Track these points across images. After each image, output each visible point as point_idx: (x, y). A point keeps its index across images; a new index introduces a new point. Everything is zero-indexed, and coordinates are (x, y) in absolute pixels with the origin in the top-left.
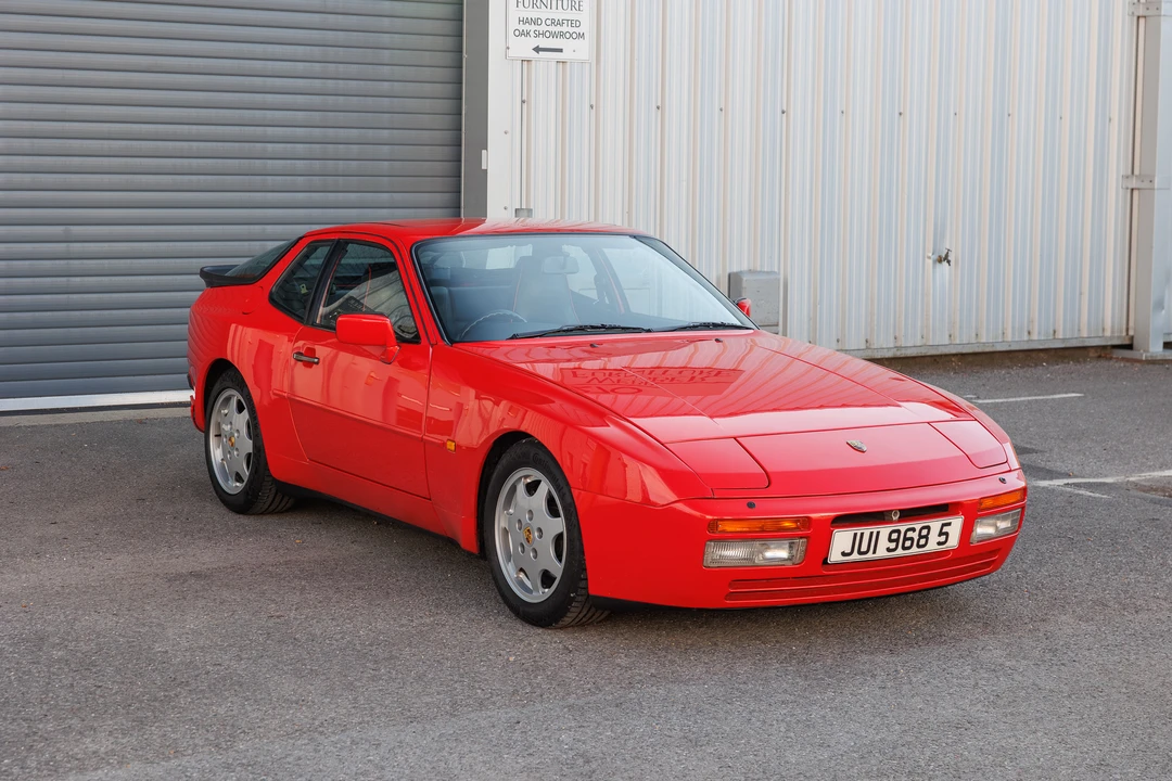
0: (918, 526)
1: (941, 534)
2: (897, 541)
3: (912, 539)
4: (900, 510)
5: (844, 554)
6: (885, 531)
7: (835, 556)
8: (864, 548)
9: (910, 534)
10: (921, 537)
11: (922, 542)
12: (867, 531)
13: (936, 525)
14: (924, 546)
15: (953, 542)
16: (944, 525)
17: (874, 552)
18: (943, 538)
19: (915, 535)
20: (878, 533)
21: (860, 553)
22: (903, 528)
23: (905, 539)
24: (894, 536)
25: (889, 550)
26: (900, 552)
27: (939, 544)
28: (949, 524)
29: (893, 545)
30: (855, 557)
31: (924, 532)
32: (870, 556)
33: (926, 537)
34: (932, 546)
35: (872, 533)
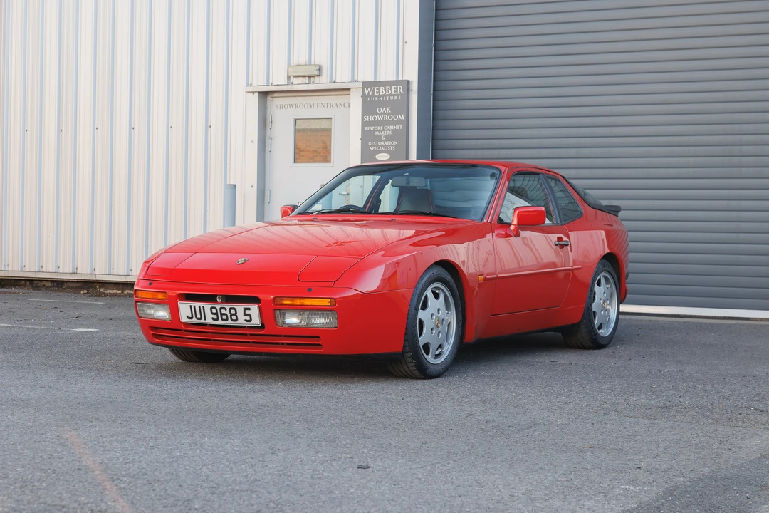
0: (228, 306)
1: (245, 315)
2: (216, 314)
3: (225, 314)
4: (221, 295)
5: (187, 317)
6: (207, 306)
7: (184, 319)
8: (199, 316)
9: (223, 311)
10: (232, 315)
11: (234, 317)
12: (197, 305)
13: (240, 308)
14: (236, 320)
15: (256, 321)
16: (245, 309)
17: (205, 319)
18: (248, 318)
19: (227, 312)
20: (203, 307)
21: (198, 319)
22: (218, 306)
23: (222, 314)
24: (214, 311)
25: (213, 318)
26: (220, 322)
27: (246, 321)
28: (249, 309)
29: (215, 317)
30: (194, 320)
31: (233, 311)
32: (202, 321)
33: (235, 314)
34: (242, 321)
35: (200, 307)
